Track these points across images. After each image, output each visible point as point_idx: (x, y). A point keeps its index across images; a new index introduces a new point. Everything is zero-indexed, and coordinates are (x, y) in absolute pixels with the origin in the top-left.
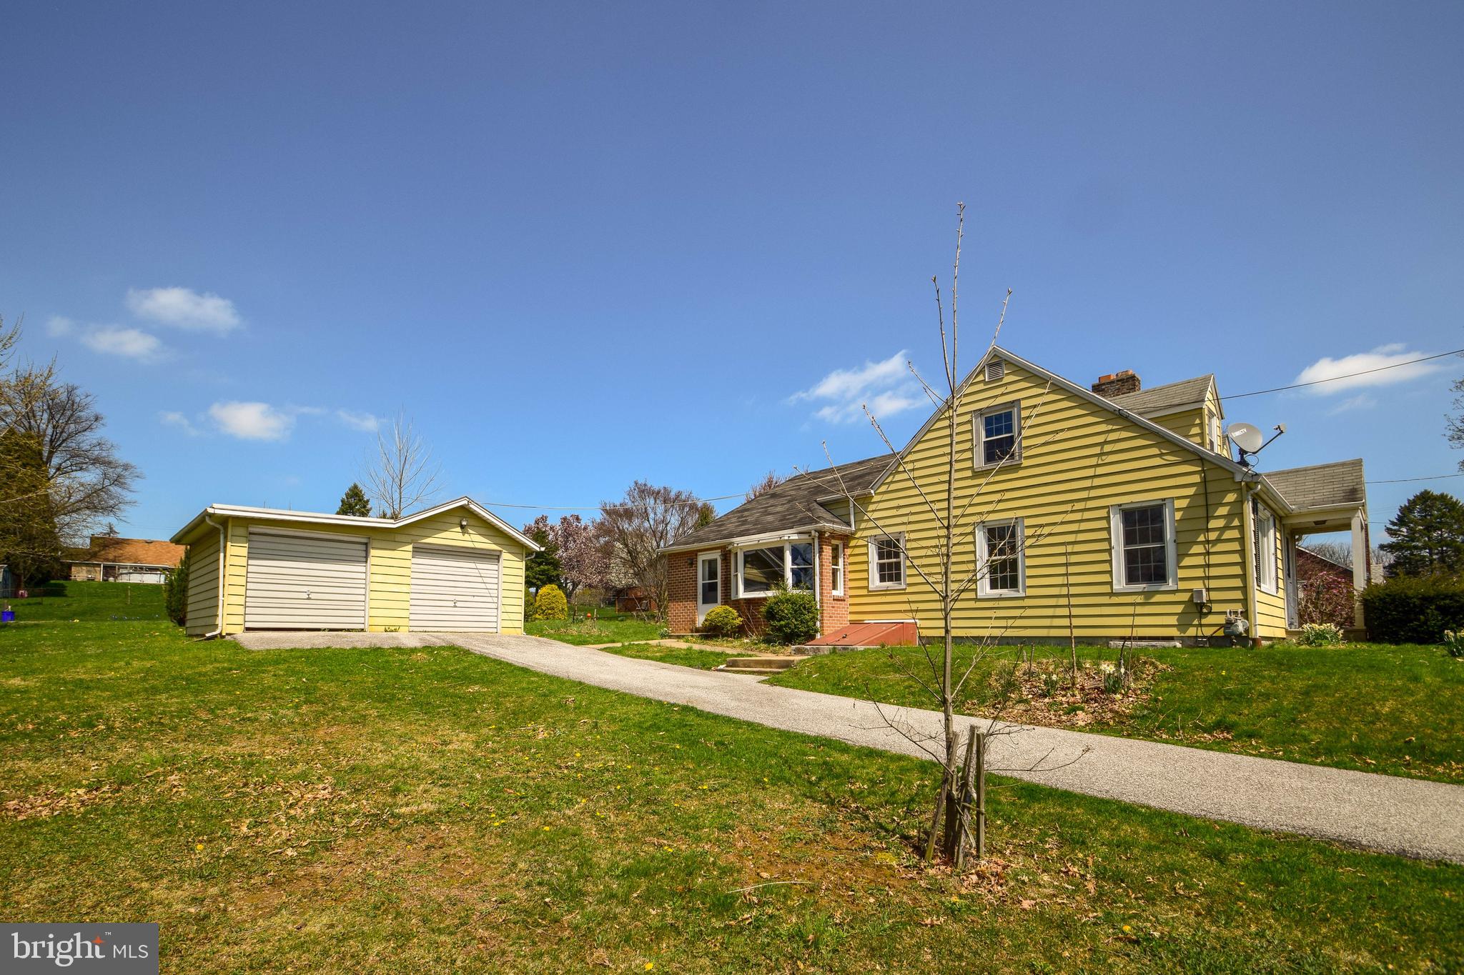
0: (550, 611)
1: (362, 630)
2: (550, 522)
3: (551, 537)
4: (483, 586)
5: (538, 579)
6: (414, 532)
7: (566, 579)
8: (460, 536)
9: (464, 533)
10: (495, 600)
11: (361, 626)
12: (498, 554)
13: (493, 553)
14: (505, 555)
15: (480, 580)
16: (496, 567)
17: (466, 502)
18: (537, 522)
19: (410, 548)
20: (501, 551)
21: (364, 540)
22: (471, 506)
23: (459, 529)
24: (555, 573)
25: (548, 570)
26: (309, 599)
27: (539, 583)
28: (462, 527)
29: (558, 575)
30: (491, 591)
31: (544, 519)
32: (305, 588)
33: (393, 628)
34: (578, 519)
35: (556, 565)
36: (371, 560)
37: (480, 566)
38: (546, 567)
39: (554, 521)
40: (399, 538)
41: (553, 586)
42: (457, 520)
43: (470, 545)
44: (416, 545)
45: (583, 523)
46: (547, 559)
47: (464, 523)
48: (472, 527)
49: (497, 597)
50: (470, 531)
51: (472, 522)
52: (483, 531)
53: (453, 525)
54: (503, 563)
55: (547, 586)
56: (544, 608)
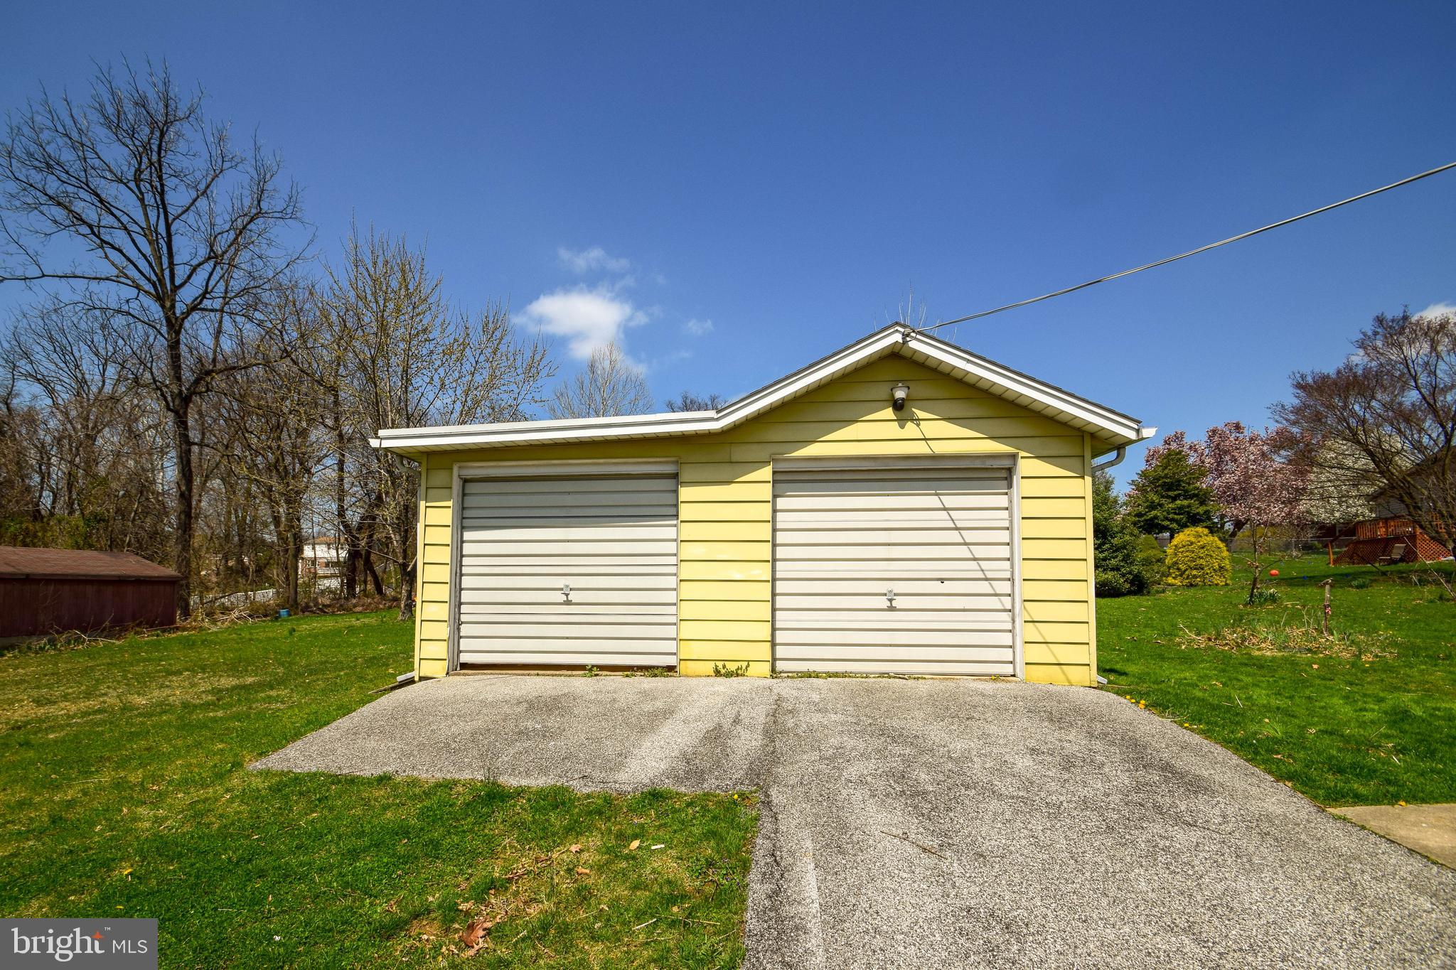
0: (1194, 572)
1: (671, 669)
2: (1188, 440)
3: (1191, 461)
4: (963, 552)
5: (1172, 520)
6: (777, 433)
7: (1223, 517)
8: (893, 430)
9: (902, 422)
10: (1004, 587)
11: (671, 661)
12: (1007, 463)
13: (988, 464)
14: (1027, 465)
15: (954, 536)
16: (1002, 501)
17: (897, 338)
18: (1167, 442)
19: (766, 473)
20: (1014, 457)
21: (669, 469)
22: (914, 345)
23: (889, 413)
24: (1201, 510)
25: (1189, 506)
26: (568, 603)
27: (1174, 526)
28: (898, 406)
29: (1207, 512)
30: (984, 564)
31: (1179, 437)
32: (560, 582)
33: (732, 667)
34: (1238, 427)
35: (1203, 498)
36: (685, 512)
37: (950, 501)
38: (1185, 502)
39: (1196, 436)
40: (739, 453)
41: (1199, 529)
42: (881, 391)
43: (920, 448)
44: (782, 466)
45: (1247, 434)
46: (1186, 491)
47: (900, 394)
48: (924, 402)
49: (1011, 579)
50: (920, 414)
51: (921, 390)
52: (959, 409)
53: (877, 404)
54: (1022, 487)
55: (1187, 531)
56: (1183, 567)
